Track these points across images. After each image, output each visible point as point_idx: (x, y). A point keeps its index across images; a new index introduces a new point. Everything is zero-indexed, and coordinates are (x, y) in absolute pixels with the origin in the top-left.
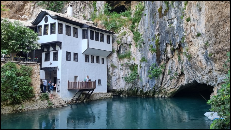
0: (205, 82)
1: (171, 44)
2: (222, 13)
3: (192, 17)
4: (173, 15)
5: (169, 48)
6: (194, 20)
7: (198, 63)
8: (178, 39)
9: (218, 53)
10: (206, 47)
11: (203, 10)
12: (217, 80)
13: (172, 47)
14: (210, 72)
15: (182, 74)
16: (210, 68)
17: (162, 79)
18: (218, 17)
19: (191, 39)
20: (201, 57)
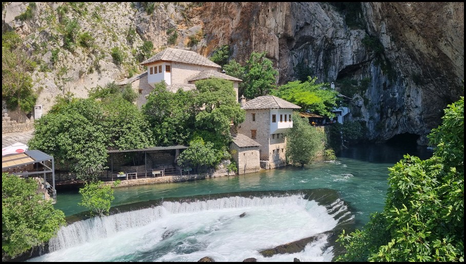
1: (392, 109)
3: (411, 95)
4: (396, 90)
5: (390, 111)
6: (413, 97)
8: (398, 106)
10: (421, 115)
11: (420, 93)
13: (393, 110)
14: (421, 127)
15: (397, 127)
16: (422, 125)
19: (411, 108)
20: (417, 119)
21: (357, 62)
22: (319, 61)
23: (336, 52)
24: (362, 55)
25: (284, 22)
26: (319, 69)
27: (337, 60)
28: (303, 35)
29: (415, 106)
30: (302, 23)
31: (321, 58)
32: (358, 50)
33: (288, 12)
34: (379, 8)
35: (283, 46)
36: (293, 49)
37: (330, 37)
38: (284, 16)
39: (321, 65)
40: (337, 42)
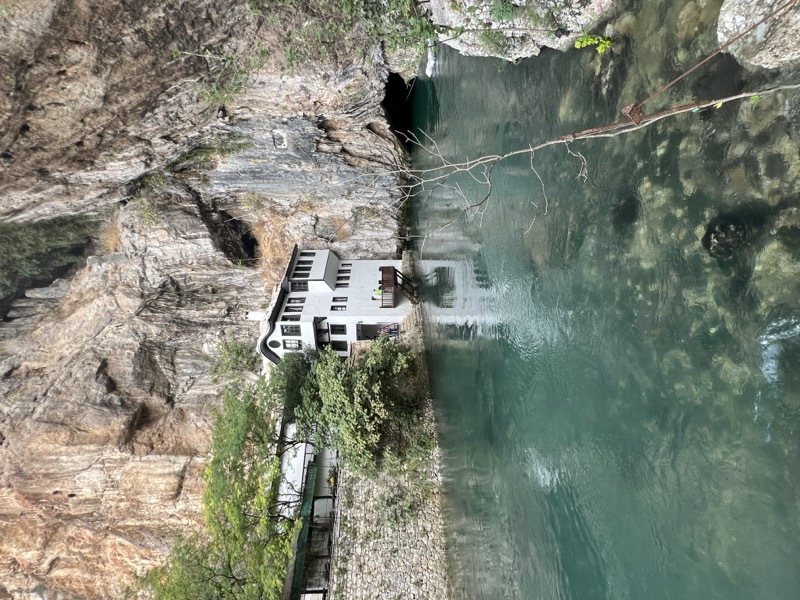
0: (383, 85)
1: (318, 142)
2: (273, 45)
3: (273, 100)
4: (268, 135)
5: (324, 147)
6: (279, 96)
7: (353, 92)
8: (310, 129)
9: (336, 57)
10: (326, 77)
11: (264, 78)
12: (378, 65)
13: (322, 140)
14: (365, 73)
15: (369, 127)
16: (359, 73)
17: (379, 162)
18: (277, 52)
19: (311, 102)
20: (341, 86)
21: (202, 229)
22: (207, 320)
23: (181, 276)
24: (181, 220)
25: (87, 447)
26: (228, 315)
27: (202, 275)
28: (131, 378)
29: (303, 93)
30: (97, 390)
31: (197, 314)
32: (168, 230)
33: (64, 436)
34: (29, 193)
35: (154, 439)
36: (170, 400)
37: (138, 302)
38: (72, 448)
39: (215, 312)
40: (155, 280)
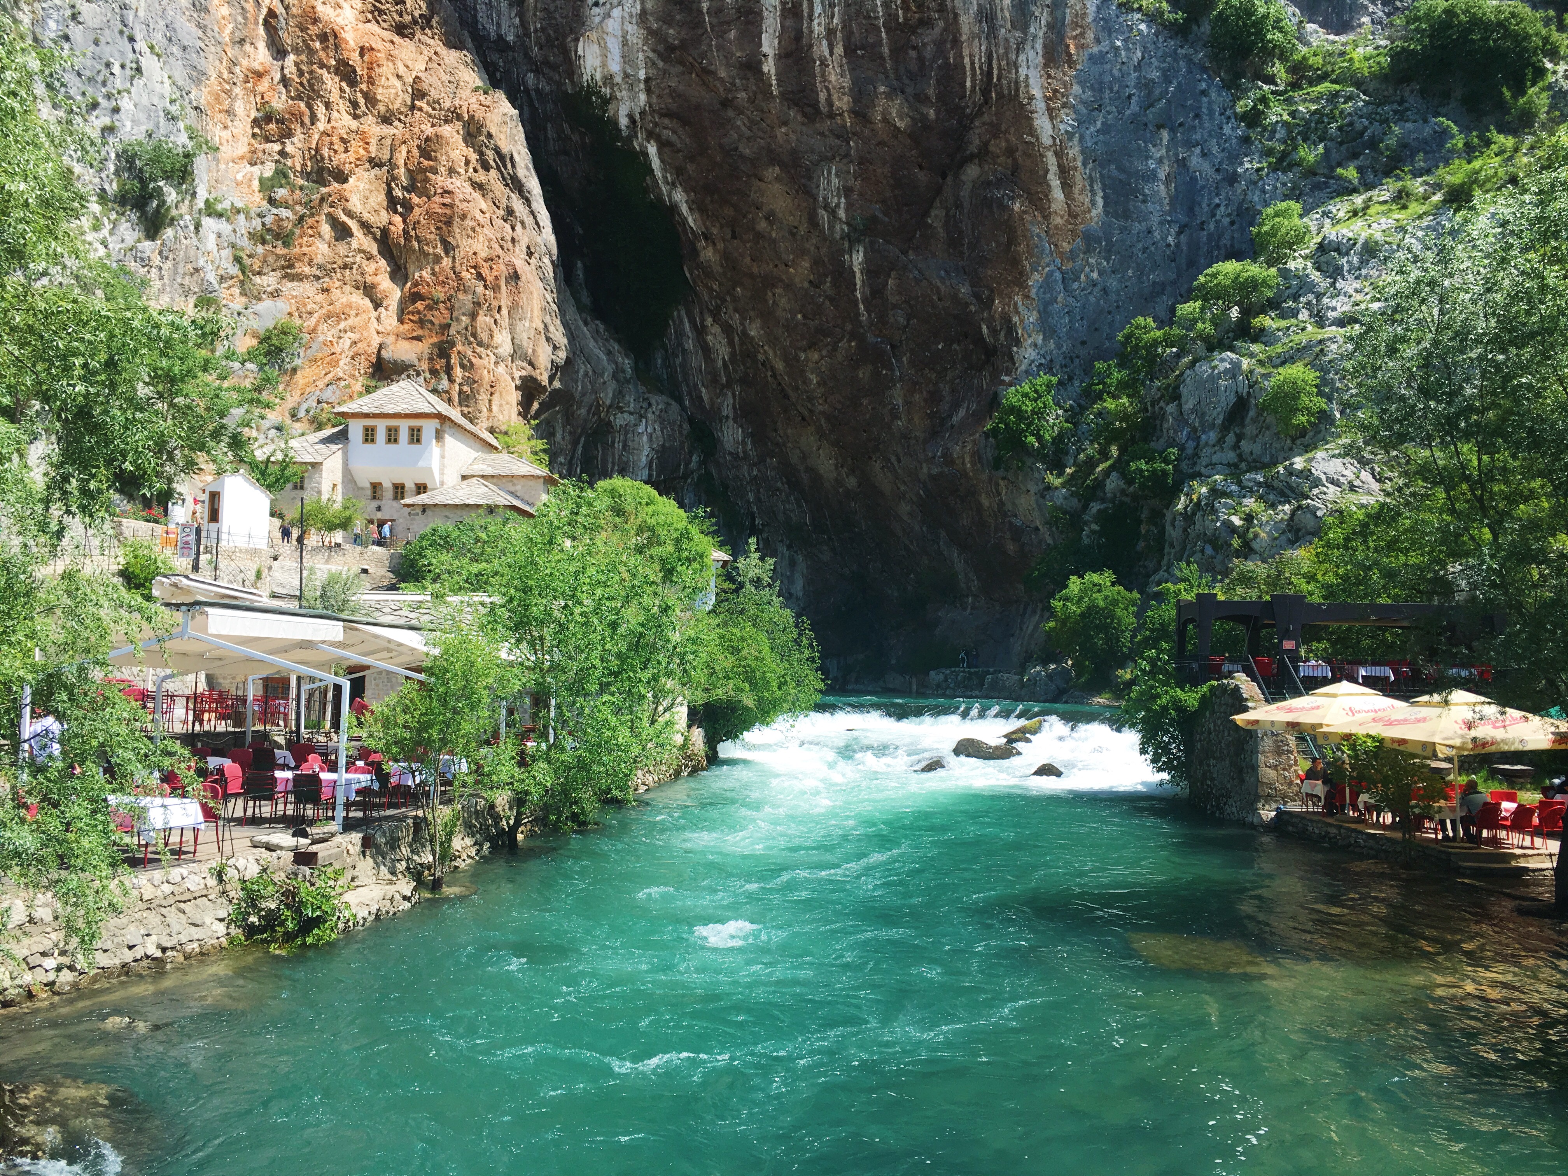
23: (613, 442)
27: (613, 463)
32: (663, 445)
34: (724, 358)
35: (521, 407)
40: (620, 420)
